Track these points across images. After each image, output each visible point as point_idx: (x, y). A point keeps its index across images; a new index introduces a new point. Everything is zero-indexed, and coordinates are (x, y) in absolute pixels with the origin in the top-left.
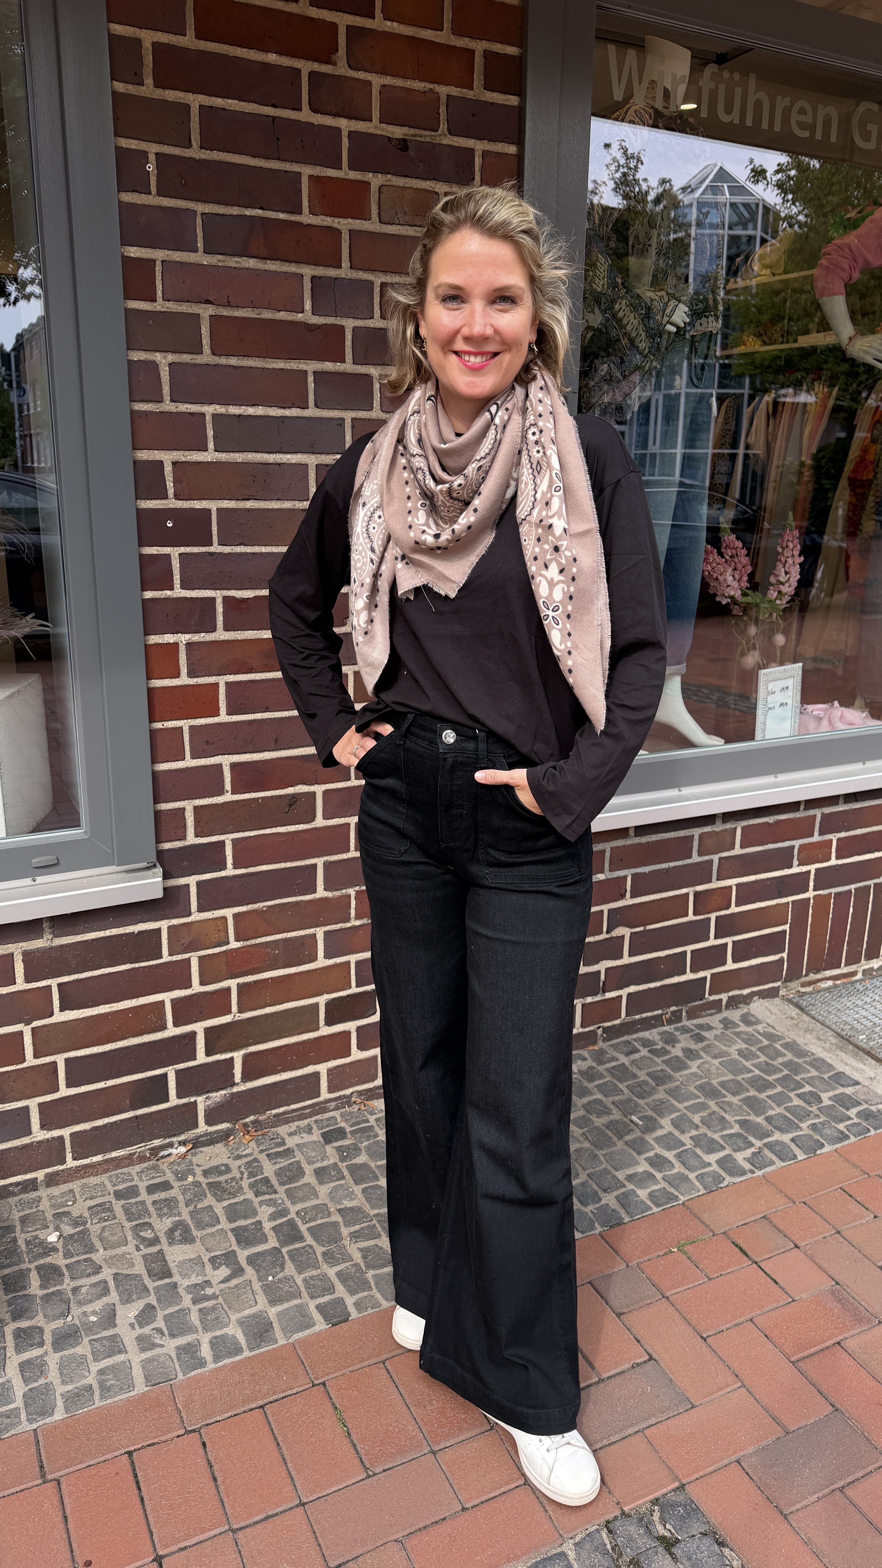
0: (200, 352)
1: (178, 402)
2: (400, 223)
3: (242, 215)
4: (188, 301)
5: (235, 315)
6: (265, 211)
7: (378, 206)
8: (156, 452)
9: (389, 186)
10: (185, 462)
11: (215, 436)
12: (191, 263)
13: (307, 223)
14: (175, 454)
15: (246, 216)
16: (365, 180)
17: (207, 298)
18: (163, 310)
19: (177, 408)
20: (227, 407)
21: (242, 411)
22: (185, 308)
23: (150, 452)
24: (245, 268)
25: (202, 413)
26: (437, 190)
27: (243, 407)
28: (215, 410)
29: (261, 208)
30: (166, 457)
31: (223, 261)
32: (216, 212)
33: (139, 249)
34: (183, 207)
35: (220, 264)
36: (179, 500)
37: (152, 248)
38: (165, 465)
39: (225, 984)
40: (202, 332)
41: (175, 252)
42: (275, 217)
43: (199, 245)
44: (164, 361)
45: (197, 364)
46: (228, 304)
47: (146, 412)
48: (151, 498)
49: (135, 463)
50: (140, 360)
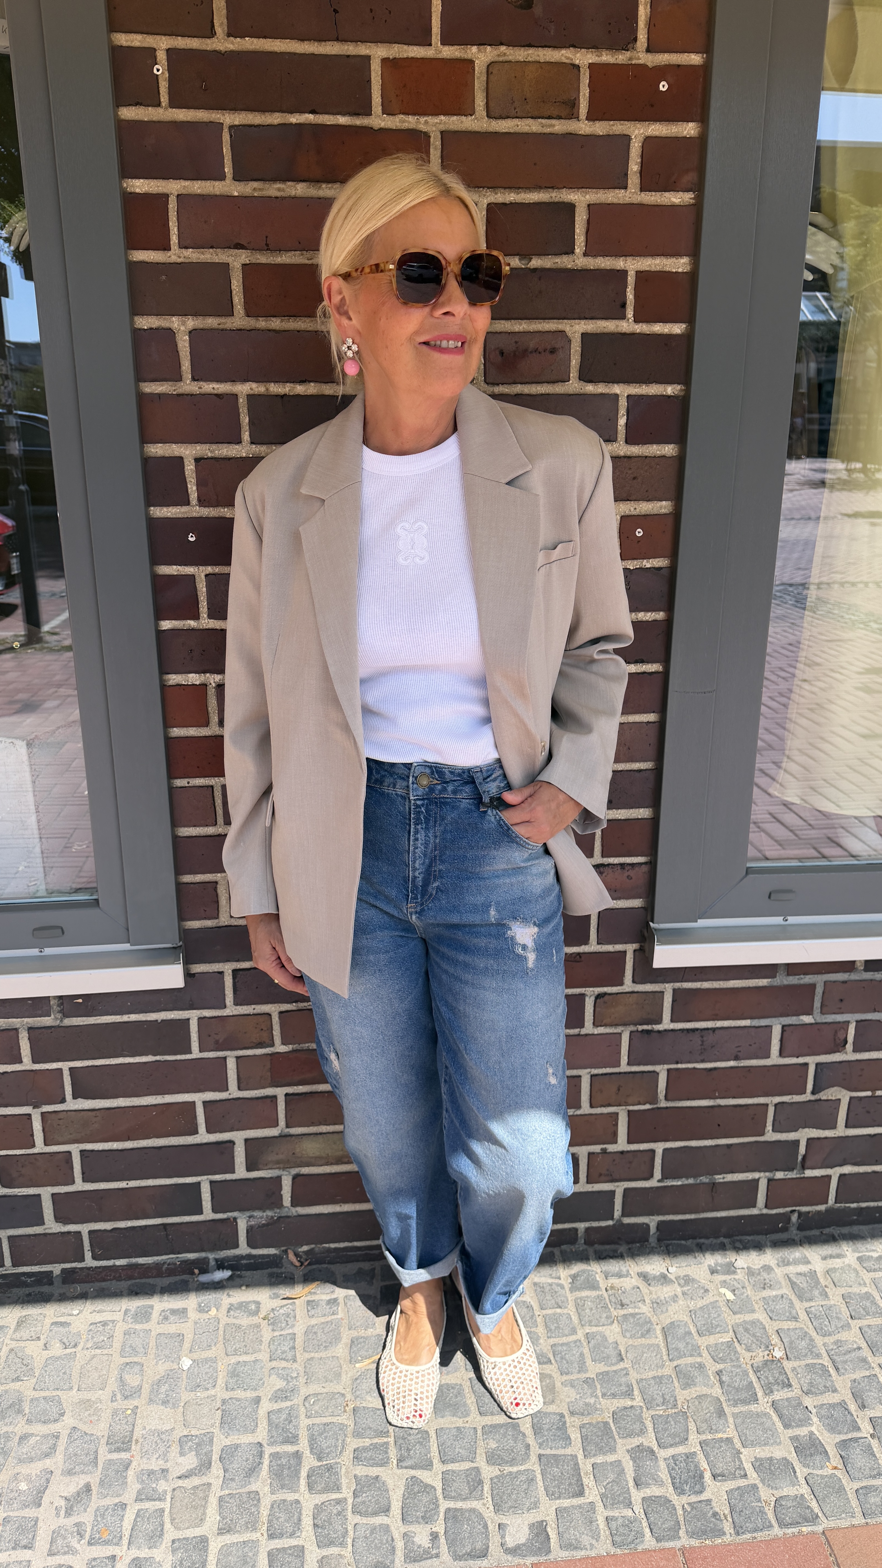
0: (231, 314)
1: (202, 380)
2: (518, 115)
3: (285, 124)
4: (212, 247)
5: (277, 262)
6: (317, 116)
7: (485, 94)
8: (174, 446)
9: (502, 62)
10: (212, 458)
11: (251, 423)
12: (216, 196)
13: (379, 127)
14: (198, 448)
15: (291, 124)
16: (466, 57)
17: (237, 241)
18: (179, 260)
19: (200, 388)
20: (268, 385)
21: (287, 389)
22: (209, 256)
23: (167, 446)
24: (290, 197)
25: (233, 395)
26: (577, 62)
27: (288, 384)
28: (251, 389)
29: (313, 112)
30: (187, 453)
31: (260, 189)
32: (249, 123)
33: (147, 181)
34: (205, 120)
35: (256, 194)
36: (205, 507)
37: (164, 179)
38: (186, 462)
39: (269, 1091)
40: (233, 287)
41: (195, 182)
42: (332, 123)
43: (226, 170)
44: (182, 328)
45: (226, 330)
46: (266, 248)
47: (159, 395)
48: (168, 505)
49: (146, 461)
50: (151, 329)
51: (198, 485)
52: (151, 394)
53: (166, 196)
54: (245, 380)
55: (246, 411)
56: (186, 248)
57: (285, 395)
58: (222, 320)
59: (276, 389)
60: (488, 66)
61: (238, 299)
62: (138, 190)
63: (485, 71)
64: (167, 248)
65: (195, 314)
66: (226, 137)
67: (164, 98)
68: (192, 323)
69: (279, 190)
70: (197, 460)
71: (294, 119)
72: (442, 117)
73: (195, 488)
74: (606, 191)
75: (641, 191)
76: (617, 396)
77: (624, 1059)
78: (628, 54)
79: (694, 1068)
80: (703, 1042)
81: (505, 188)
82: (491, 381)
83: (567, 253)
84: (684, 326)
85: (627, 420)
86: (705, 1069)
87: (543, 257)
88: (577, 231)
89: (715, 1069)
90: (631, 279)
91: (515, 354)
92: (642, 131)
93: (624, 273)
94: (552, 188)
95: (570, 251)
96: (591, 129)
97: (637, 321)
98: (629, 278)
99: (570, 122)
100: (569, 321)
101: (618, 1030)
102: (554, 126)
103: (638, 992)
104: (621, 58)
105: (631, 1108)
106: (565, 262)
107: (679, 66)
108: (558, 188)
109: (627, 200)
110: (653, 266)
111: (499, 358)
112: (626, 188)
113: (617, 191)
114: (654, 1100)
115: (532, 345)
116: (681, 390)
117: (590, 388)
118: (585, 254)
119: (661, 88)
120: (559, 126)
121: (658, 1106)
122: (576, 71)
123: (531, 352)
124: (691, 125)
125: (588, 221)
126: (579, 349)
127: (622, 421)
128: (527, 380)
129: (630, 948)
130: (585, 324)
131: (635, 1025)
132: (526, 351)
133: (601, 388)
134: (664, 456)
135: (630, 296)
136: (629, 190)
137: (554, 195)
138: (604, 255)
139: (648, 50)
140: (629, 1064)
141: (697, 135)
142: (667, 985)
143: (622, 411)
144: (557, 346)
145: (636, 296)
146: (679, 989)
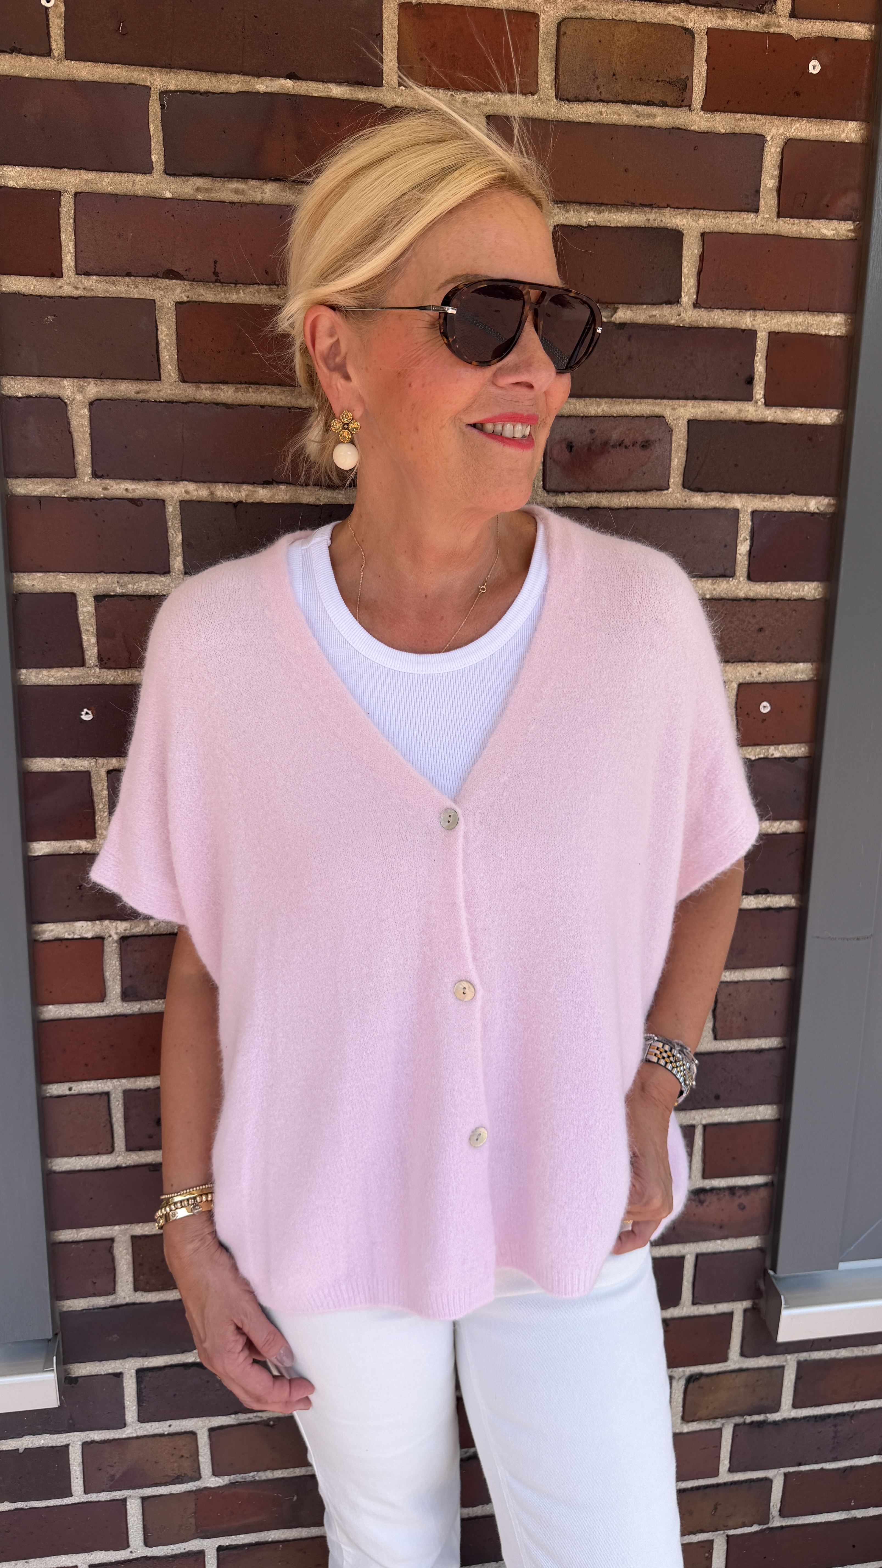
0: (157, 377)
1: (108, 477)
2: (602, 98)
3: (248, 92)
4: (129, 275)
5: (230, 301)
6: (299, 83)
7: (554, 65)
8: (61, 576)
9: (581, 18)
10: (122, 596)
11: (186, 544)
12: (137, 196)
13: (393, 104)
14: (101, 580)
15: (258, 93)
16: (526, 8)
17: (168, 266)
18: (76, 293)
19: (105, 489)
20: (213, 486)
21: (243, 494)
22: (123, 288)
23: (50, 576)
24: (253, 203)
25: (157, 500)
26: (690, 25)
27: (245, 487)
28: (187, 492)
29: (291, 76)
30: (83, 587)
31: (207, 190)
32: (192, 88)
33: (26, 170)
34: (122, 80)
35: (199, 197)
36: (109, 668)
37: (53, 167)
38: (81, 601)
39: (194, 1545)
40: (161, 336)
41: (104, 174)
42: (320, 94)
43: (154, 158)
44: (79, 397)
45: (148, 401)
46: (214, 278)
47: (40, 499)
48: (50, 667)
49: (16, 599)
50: (29, 397)
51: (99, 635)
52: (27, 498)
53: (56, 194)
54: (177, 478)
55: (178, 525)
56: (87, 274)
57: (240, 502)
58: (143, 386)
59: (225, 492)
60: (559, 24)
61: (168, 355)
62: (11, 184)
63: (554, 30)
64: (56, 272)
65: (100, 376)
66: (154, 108)
67: (57, 44)
68: (94, 389)
69: (236, 191)
70: (99, 599)
71: (263, 85)
72: (489, 95)
73: (93, 640)
74: (728, 214)
75: (779, 215)
76: (736, 512)
77: (725, 1463)
78: (764, 18)
79: (822, 1469)
80: (836, 1432)
81: (581, 204)
82: (554, 487)
83: (669, 302)
84: (835, 413)
85: (751, 546)
86: (838, 1469)
87: (634, 307)
88: (685, 271)
89: (851, 1467)
90: (761, 344)
91: (589, 449)
92: (781, 131)
93: (751, 335)
94: (651, 206)
95: (674, 299)
96: (709, 125)
97: (768, 404)
98: (759, 342)
99: (678, 111)
100: (671, 402)
101: (717, 1424)
102: (655, 116)
103: (747, 1370)
104: (754, 23)
105: (732, 1532)
106: (665, 315)
107: (836, 39)
108: (659, 207)
109: (758, 229)
110: (793, 326)
111: (567, 455)
112: (756, 211)
113: (744, 215)
114: (765, 1518)
115: (615, 436)
116: (829, 505)
117: (698, 500)
118: (696, 305)
119: (811, 70)
120: (661, 117)
121: (770, 1525)
122: (688, 37)
123: (613, 446)
124: (852, 125)
125: (702, 258)
126: (684, 443)
127: (743, 548)
128: (606, 487)
129: (738, 1308)
130: (693, 407)
131: (742, 1415)
132: (606, 443)
133: (714, 500)
134: (802, 600)
135: (760, 368)
136: (761, 216)
137: (652, 216)
138: (725, 306)
139: (793, 15)
140: (731, 1470)
141: (860, 141)
142: (789, 1357)
143: (744, 533)
144: (653, 438)
145: (769, 369)
146: (806, 1361)
